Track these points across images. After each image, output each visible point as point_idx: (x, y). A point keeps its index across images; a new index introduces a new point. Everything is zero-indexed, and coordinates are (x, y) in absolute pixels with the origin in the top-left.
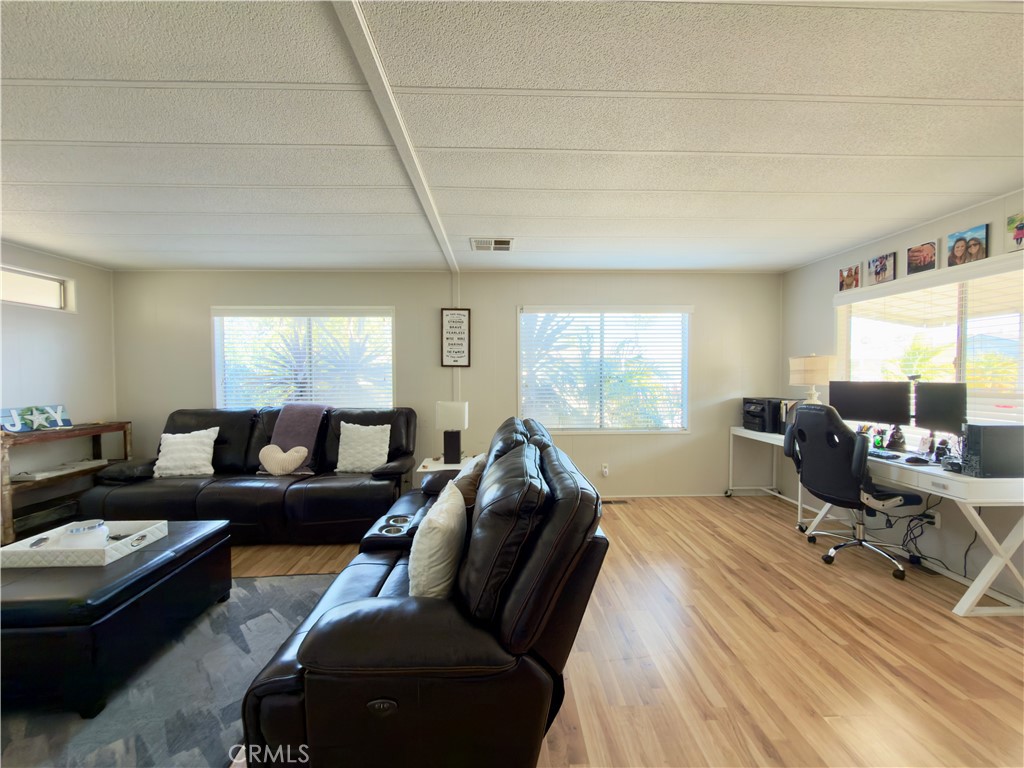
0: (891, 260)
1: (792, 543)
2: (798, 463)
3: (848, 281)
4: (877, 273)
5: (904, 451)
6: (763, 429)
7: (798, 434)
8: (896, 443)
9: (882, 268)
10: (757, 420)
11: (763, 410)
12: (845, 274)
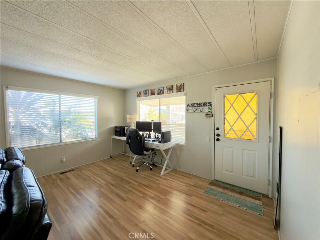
0: (147, 91)
1: (128, 168)
2: (130, 145)
3: (139, 95)
4: (145, 94)
5: (151, 138)
6: (120, 136)
7: (129, 137)
8: (150, 137)
9: (146, 93)
10: (119, 133)
11: (120, 130)
12: (139, 93)
